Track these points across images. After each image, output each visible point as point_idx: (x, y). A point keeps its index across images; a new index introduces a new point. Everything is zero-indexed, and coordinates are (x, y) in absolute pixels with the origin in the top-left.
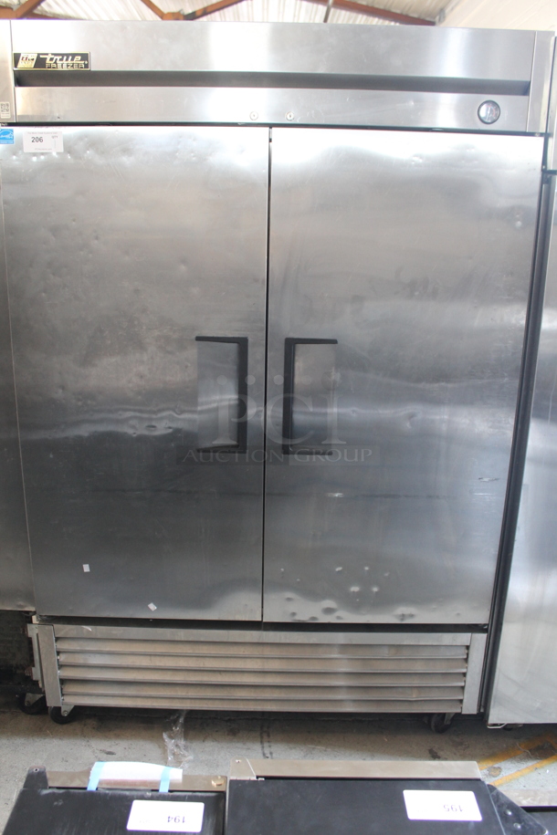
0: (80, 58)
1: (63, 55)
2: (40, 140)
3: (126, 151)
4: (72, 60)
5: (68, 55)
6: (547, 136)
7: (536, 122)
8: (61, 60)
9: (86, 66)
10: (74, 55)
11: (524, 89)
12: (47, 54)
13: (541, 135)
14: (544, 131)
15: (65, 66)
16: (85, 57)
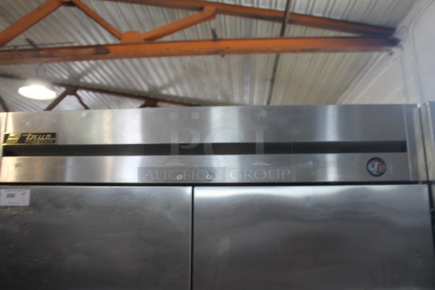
0: (50, 136)
1: (39, 134)
2: (13, 196)
3: (77, 206)
4: (45, 137)
5: (42, 134)
6: (429, 183)
7: (416, 172)
8: (37, 137)
9: (54, 142)
10: (46, 134)
11: (401, 147)
12: (27, 134)
13: (424, 182)
14: (425, 179)
15: (38, 142)
16: (53, 135)
